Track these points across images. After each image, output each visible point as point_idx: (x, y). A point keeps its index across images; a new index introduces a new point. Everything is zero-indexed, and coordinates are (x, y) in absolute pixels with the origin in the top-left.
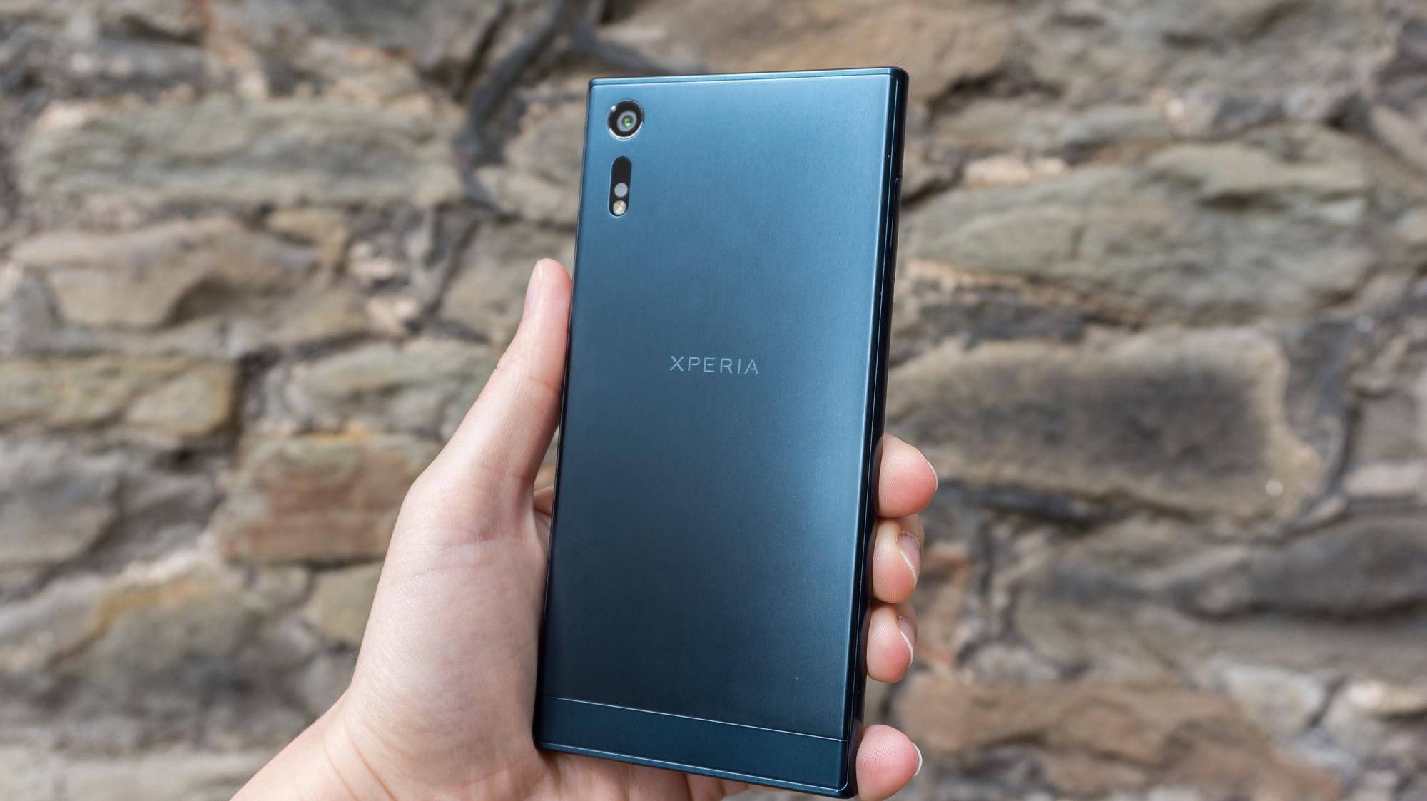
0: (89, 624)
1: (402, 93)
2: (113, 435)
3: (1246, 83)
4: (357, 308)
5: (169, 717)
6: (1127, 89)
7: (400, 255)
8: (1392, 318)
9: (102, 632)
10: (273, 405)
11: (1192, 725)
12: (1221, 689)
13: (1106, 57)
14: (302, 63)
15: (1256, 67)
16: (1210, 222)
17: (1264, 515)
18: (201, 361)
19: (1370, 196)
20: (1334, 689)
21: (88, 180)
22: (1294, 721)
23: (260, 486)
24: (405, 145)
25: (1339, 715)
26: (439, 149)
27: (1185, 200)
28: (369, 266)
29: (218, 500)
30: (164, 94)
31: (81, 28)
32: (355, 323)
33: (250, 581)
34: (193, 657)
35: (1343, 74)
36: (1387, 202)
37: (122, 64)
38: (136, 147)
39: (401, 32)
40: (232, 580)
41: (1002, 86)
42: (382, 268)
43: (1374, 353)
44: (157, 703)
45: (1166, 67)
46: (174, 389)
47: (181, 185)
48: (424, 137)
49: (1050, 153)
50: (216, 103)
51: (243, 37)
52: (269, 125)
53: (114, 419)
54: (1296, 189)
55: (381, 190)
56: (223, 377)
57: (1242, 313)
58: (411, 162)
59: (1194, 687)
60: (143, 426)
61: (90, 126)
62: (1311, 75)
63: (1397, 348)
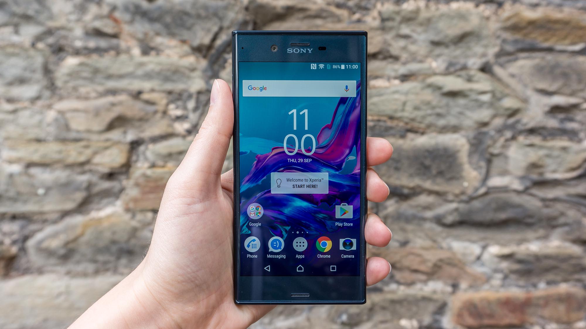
0: (78, 231)
1: (186, 55)
2: (87, 167)
3: (455, 57)
4: (170, 126)
5: (105, 263)
6: (419, 58)
7: (185, 108)
8: (500, 131)
9: (82, 235)
10: (141, 158)
11: (441, 260)
12: (450, 249)
13: (413, 48)
14: (152, 45)
15: (458, 52)
16: (445, 100)
17: (463, 193)
18: (117, 143)
19: (493, 93)
20: (484, 248)
21: (80, 82)
22: (472, 258)
23: (137, 185)
24: (187, 72)
25: (486, 256)
26: (198, 73)
27: (437, 93)
28: (174, 111)
29: (122, 190)
30: (106, 54)
31: (78, 32)
32: (170, 130)
33: (134, 216)
34: (114, 242)
35: (484, 55)
36: (498, 95)
37: (92, 44)
38: (96, 71)
39: (186, 35)
40: (127, 217)
41: (380, 56)
42: (179, 113)
43: (495, 142)
44: (101, 258)
45: (431, 51)
46: (108, 152)
47: (112, 84)
48: (193, 70)
49: (396, 78)
50: (123, 57)
51: (133, 36)
52: (141, 65)
53: (88, 162)
54: (471, 90)
55: (179, 87)
56: (125, 148)
57: (455, 129)
58: (189, 78)
59: (442, 248)
60: (97, 164)
61: (81, 64)
62: (475, 55)
63: (502, 140)
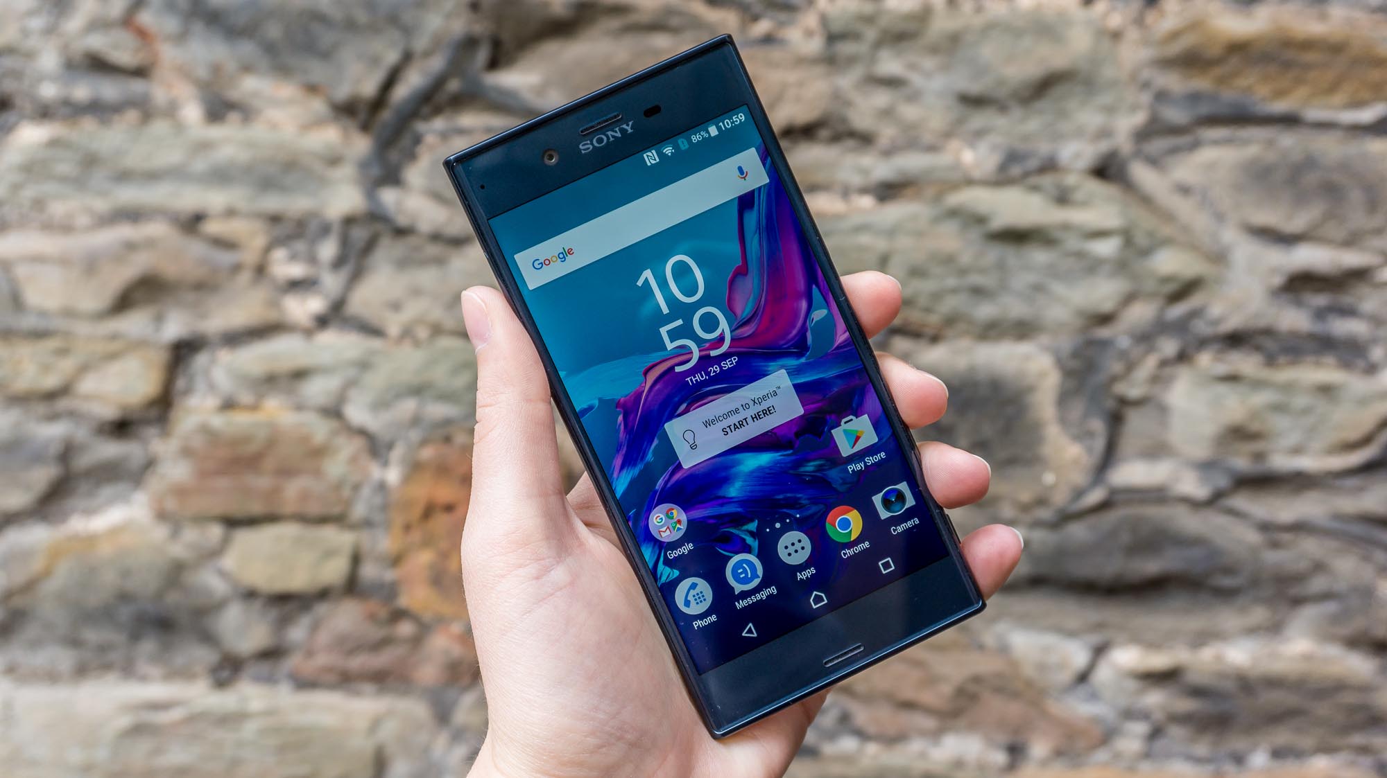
0: (37, 565)
1: (318, 123)
2: (63, 404)
3: (1026, 138)
4: (274, 304)
5: (103, 649)
6: (927, 138)
7: (312, 260)
8: (1146, 338)
9: (47, 573)
10: (200, 385)
11: (977, 679)
12: (1004, 650)
13: (909, 112)
14: (234, 94)
15: (1033, 124)
16: (994, 253)
17: (1041, 502)
18: (139, 344)
19: (1127, 235)
20: (1099, 651)
21: (49, 188)
22: (1065, 677)
23: (187, 452)
24: (318, 167)
25: (1104, 674)
26: (346, 172)
27: (975, 234)
28: (285, 267)
29: (150, 464)
30: (116, 117)
31: (49, 60)
32: (272, 316)
33: (175, 533)
34: (124, 597)
35: (1104, 133)
36: (1141, 240)
37: (82, 91)
38: (90, 161)
39: (318, 71)
40: (160, 533)
41: (824, 133)
42: (296, 270)
43: (1131, 367)
44: (92, 635)
45: (960, 121)
46: (115, 368)
47: (129, 195)
48: (334, 160)
49: (864, 191)
50: (160, 127)
51: (184, 72)
52: (204, 146)
53: (63, 391)
54: (1066, 227)
55: (296, 204)
56: (159, 358)
57: (1023, 330)
58: (322, 182)
59: (981, 647)
60: (87, 398)
61: (54, 143)
62: (1079, 133)
63: (1150, 364)
